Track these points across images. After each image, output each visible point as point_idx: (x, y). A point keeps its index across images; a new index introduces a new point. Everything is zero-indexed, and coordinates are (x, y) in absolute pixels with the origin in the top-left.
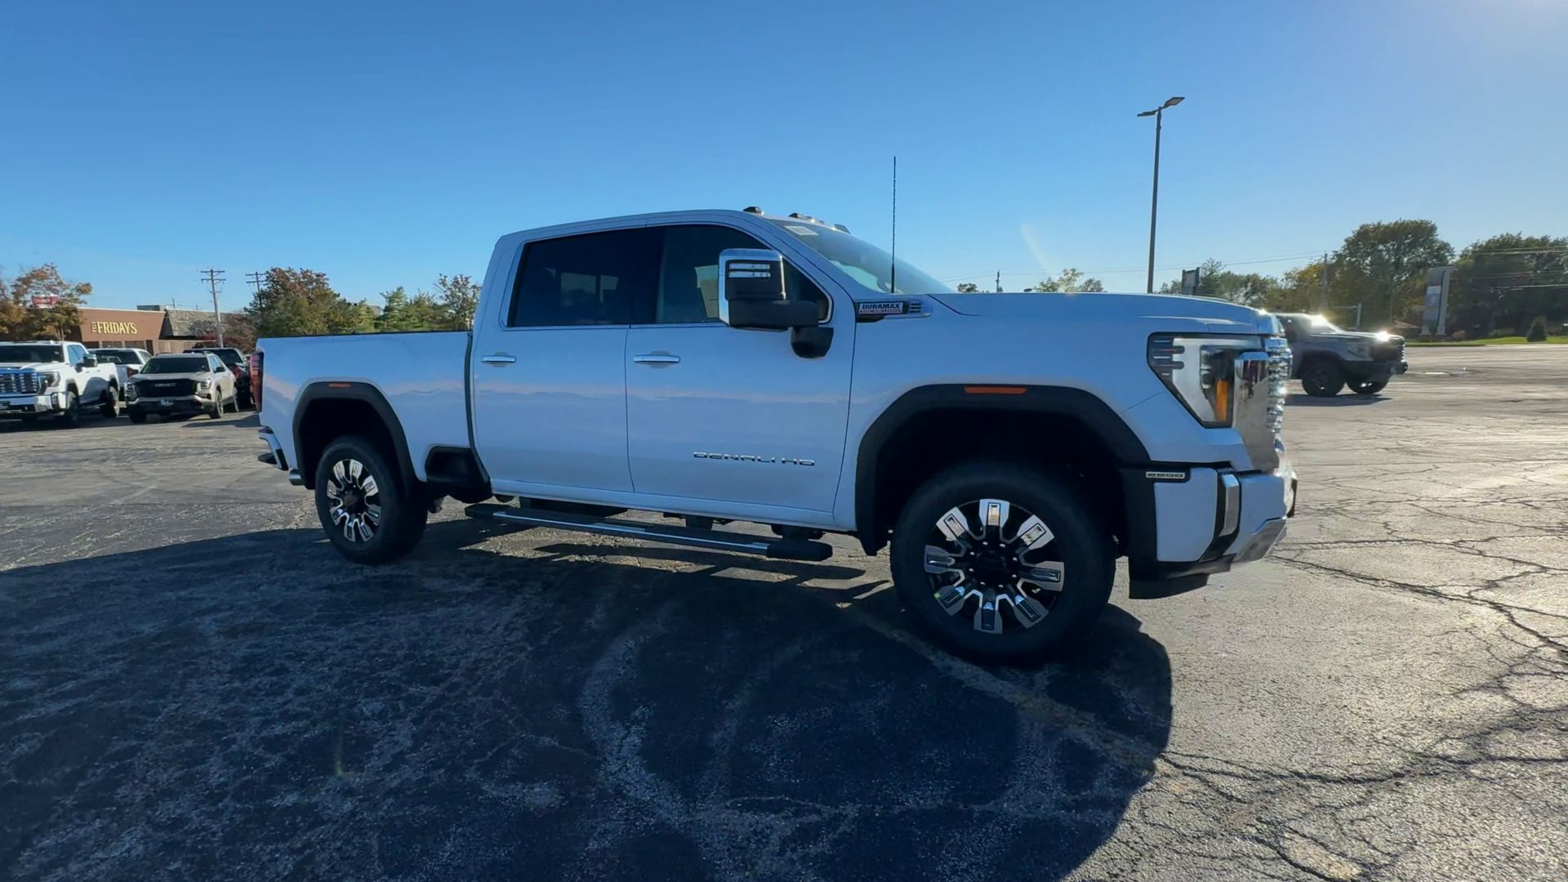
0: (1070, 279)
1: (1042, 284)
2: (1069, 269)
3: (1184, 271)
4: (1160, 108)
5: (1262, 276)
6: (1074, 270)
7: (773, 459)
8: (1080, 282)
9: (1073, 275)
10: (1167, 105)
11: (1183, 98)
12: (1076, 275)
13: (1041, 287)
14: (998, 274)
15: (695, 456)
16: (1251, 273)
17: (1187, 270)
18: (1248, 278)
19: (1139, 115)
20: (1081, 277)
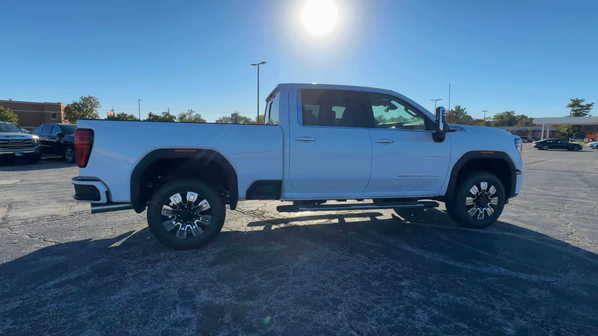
0: (190, 113)
1: (180, 114)
2: (190, 109)
3: (232, 114)
4: (258, 64)
5: (248, 117)
6: (192, 110)
7: (426, 175)
8: (193, 115)
9: (191, 112)
10: (261, 63)
11: (266, 63)
12: (192, 112)
13: (180, 115)
14: (169, 109)
15: (398, 176)
16: (245, 116)
17: (233, 114)
18: (244, 118)
19: (251, 65)
20: (194, 113)
